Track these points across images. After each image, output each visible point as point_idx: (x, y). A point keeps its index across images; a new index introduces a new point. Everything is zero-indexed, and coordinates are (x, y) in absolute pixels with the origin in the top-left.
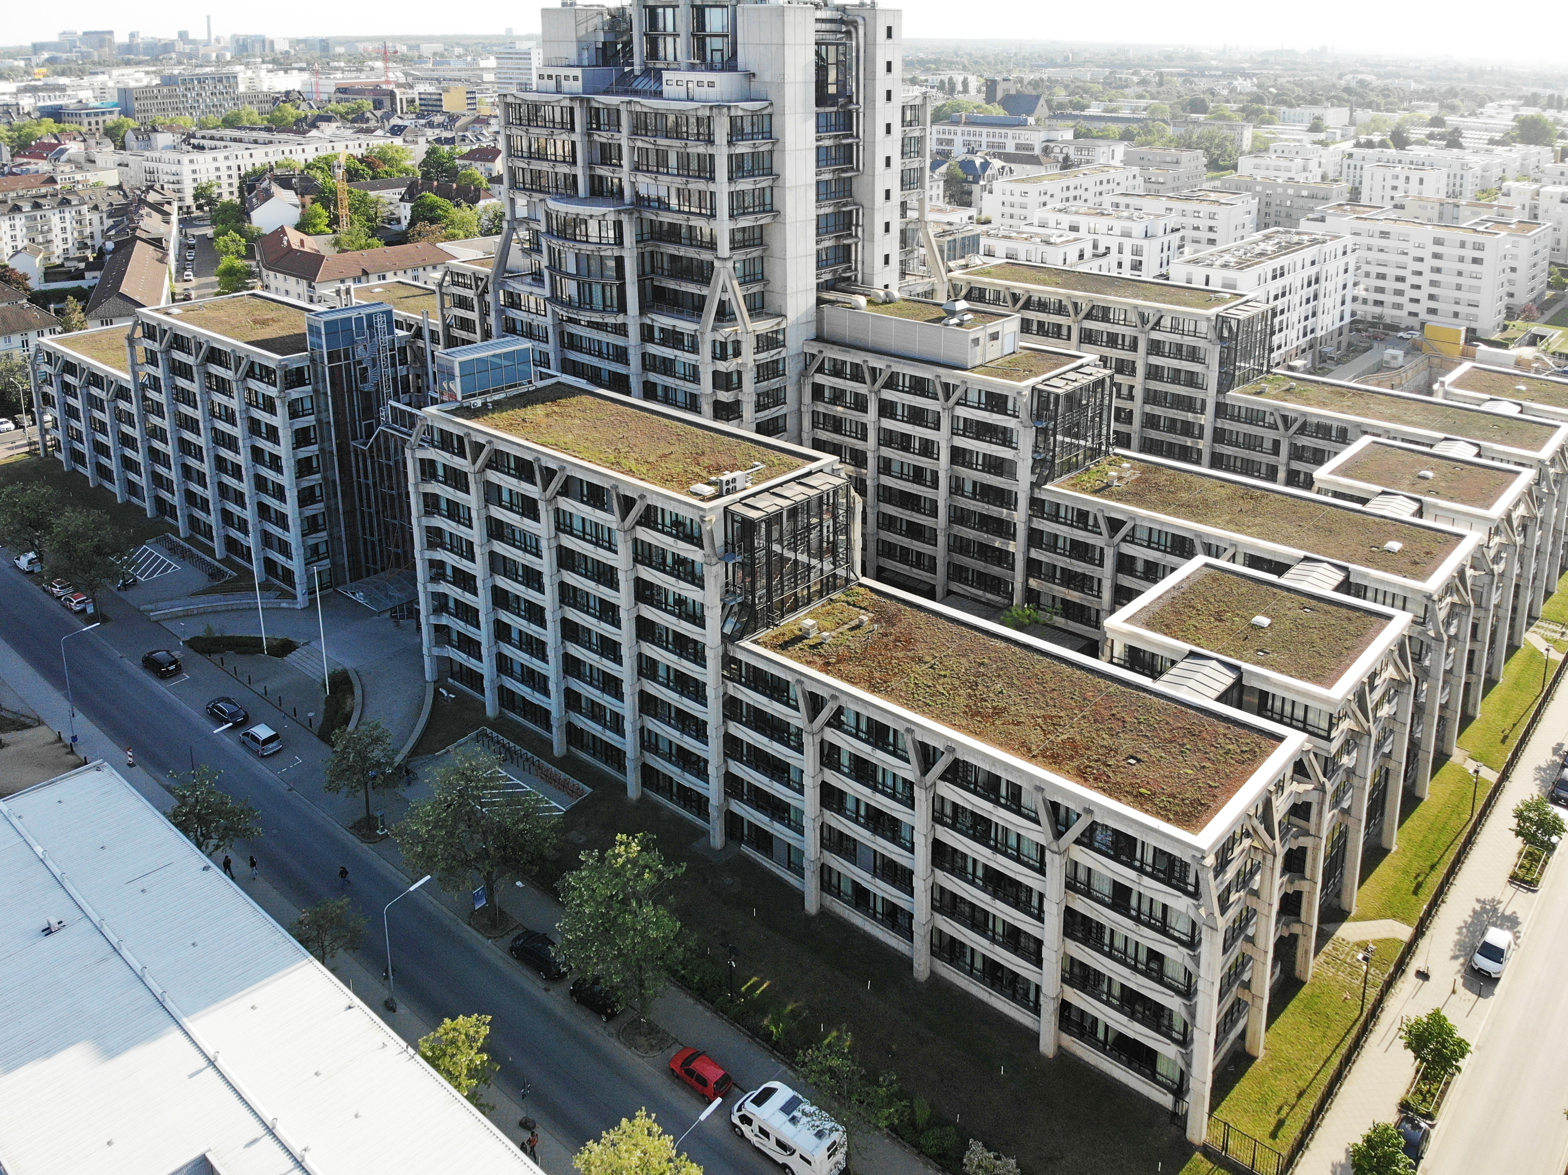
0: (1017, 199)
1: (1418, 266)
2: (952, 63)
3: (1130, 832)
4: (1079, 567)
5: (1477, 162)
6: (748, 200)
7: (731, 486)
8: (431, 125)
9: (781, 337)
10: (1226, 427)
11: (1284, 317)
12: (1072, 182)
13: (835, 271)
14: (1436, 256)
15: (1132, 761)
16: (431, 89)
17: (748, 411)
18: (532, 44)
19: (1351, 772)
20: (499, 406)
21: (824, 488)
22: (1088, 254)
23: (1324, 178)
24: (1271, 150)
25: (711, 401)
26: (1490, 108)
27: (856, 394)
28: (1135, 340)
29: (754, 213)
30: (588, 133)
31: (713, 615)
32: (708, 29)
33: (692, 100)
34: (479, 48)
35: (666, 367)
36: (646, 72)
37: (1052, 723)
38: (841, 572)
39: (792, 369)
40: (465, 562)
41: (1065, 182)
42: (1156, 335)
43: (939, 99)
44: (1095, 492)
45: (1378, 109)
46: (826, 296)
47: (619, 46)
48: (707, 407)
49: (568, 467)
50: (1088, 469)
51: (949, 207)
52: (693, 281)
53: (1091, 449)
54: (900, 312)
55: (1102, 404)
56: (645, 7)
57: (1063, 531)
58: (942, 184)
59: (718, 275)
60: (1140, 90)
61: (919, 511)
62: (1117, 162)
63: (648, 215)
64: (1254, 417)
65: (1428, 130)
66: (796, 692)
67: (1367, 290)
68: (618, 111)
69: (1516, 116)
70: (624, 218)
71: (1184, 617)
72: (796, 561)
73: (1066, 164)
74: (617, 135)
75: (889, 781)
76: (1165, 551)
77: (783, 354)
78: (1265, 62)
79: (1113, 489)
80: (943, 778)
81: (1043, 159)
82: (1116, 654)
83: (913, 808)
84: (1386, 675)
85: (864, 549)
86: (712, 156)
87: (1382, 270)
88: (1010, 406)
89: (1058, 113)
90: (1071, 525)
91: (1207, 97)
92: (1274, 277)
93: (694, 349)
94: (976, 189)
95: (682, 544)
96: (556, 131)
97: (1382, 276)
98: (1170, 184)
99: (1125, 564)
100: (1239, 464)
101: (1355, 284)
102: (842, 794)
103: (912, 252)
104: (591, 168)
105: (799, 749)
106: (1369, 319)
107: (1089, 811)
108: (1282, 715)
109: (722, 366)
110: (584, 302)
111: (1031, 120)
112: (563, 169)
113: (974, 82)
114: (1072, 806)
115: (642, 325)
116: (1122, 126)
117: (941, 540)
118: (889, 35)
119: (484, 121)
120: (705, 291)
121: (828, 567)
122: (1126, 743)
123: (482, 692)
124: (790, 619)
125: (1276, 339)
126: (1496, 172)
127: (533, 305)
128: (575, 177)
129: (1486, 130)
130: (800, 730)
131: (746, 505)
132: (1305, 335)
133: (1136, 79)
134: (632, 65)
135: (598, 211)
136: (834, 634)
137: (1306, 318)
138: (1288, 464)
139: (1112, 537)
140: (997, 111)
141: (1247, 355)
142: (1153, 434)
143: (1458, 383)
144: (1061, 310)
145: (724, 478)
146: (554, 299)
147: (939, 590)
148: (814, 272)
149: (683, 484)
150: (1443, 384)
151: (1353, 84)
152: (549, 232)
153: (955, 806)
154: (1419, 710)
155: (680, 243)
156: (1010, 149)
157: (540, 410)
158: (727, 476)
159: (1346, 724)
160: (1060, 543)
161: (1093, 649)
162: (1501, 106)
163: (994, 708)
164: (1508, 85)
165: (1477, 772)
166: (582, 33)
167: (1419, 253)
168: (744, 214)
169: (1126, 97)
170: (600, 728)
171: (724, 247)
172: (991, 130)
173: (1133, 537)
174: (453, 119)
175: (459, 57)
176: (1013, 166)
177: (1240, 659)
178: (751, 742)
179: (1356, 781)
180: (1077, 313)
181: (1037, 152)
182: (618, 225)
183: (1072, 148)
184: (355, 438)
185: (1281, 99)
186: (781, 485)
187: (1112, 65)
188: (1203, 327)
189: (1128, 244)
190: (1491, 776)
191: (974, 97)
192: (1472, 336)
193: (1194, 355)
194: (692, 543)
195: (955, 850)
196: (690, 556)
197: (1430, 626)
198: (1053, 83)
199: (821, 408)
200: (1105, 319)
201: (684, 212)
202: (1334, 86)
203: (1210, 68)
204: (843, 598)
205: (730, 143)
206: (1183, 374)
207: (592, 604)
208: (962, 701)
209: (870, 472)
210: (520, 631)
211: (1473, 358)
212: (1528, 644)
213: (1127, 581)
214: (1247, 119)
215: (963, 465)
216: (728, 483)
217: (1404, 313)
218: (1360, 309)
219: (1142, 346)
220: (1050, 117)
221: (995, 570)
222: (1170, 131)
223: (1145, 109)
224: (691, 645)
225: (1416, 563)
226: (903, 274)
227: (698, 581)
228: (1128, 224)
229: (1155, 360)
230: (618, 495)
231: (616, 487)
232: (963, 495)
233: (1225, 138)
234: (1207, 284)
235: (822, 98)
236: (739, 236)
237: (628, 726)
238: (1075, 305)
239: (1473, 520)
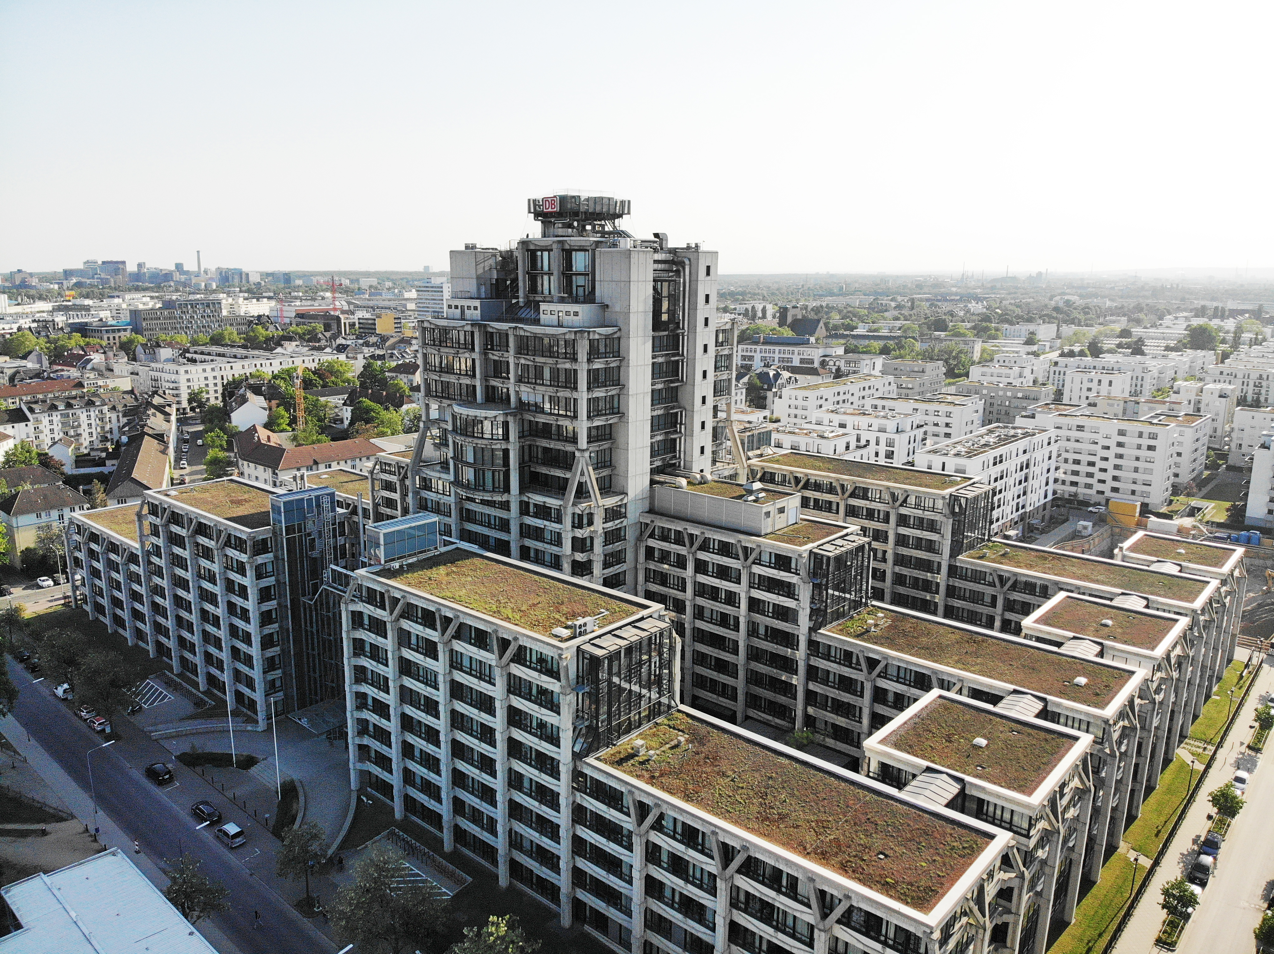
0: (800, 403)
1: (1105, 453)
2: (755, 294)
3: (878, 913)
4: (846, 697)
5: (1154, 365)
6: (601, 404)
7: (583, 628)
8: (367, 344)
9: (623, 510)
10: (957, 584)
11: (1001, 496)
12: (842, 389)
13: (664, 459)
14: (1120, 445)
15: (882, 856)
16: (368, 316)
17: (597, 569)
18: (444, 279)
19: (1044, 862)
20: (412, 568)
21: (653, 630)
22: (853, 445)
23: (1035, 382)
24: (995, 360)
25: (569, 561)
26: (1168, 320)
27: (678, 554)
28: (887, 514)
29: (606, 414)
30: (485, 352)
31: (566, 737)
32: (574, 269)
33: (562, 326)
34: (404, 283)
35: (538, 534)
36: (528, 303)
37: (822, 826)
38: (664, 700)
39: (631, 535)
40: (382, 694)
41: (836, 389)
42: (903, 511)
43: (744, 324)
44: (858, 636)
45: (1079, 325)
46: (657, 478)
47: (508, 282)
48: (567, 566)
49: (461, 615)
50: (852, 617)
51: (749, 409)
52: (559, 467)
53: (854, 601)
54: (711, 491)
55: (862, 565)
56: (528, 250)
57: (833, 667)
58: (744, 391)
59: (578, 463)
60: (896, 313)
61: (724, 650)
62: (876, 372)
63: (528, 417)
64: (978, 576)
65: (1117, 341)
66: (628, 801)
67: (1065, 473)
68: (507, 335)
69: (1189, 326)
70: (510, 419)
71: (923, 739)
72: (630, 691)
73: (838, 374)
74: (506, 355)
75: (698, 875)
76: (909, 685)
77: (625, 524)
78: (993, 288)
79: (871, 634)
80: (739, 871)
81: (821, 371)
82: (872, 769)
83: (715, 896)
84: (1072, 785)
85: (682, 680)
86: (575, 371)
87: (1077, 457)
88: (793, 566)
89: (833, 334)
90: (839, 663)
91: (948, 318)
92: (995, 464)
93: (559, 520)
94: (769, 394)
95: (544, 678)
96: (461, 351)
97: (1077, 462)
98: (917, 389)
99: (879, 695)
100: (965, 615)
101: (1057, 469)
102: (661, 884)
103: (721, 444)
104: (486, 380)
105: (630, 848)
106: (1066, 496)
107: (848, 897)
108: (994, 818)
109: (579, 533)
110: (479, 485)
111: (812, 340)
112: (466, 381)
113: (771, 310)
114: (835, 893)
115: (521, 502)
116: (881, 343)
117: (741, 674)
118: (708, 274)
119: (407, 341)
120: (568, 475)
121: (654, 696)
122: (878, 842)
123: (392, 799)
124: (624, 739)
125: (995, 514)
126: (1170, 374)
127: (440, 487)
128: (474, 387)
129: (1164, 339)
130: (631, 832)
131: (593, 644)
132: (1017, 510)
133: (893, 304)
134: (517, 297)
135: (491, 413)
136: (658, 752)
137: (1019, 497)
138: (1003, 615)
139: (870, 673)
140: (787, 333)
141: (972, 528)
142: (901, 590)
143: (1133, 549)
144: (831, 490)
145: (578, 623)
146: (457, 482)
147: (739, 716)
148: (649, 459)
149: (547, 628)
150: (1121, 549)
151: (1061, 304)
152: (455, 430)
153: (747, 894)
154: (1096, 811)
155: (551, 438)
156: (796, 363)
157: (442, 570)
158: (580, 621)
159: (1041, 825)
160: (831, 678)
161: (854, 765)
162: (1176, 318)
163: (779, 814)
164: (1183, 299)
165: (1136, 859)
166: (480, 271)
167: (1107, 443)
168: (598, 415)
169: (885, 319)
170: (478, 829)
171: (583, 442)
172: (782, 348)
173: (886, 673)
174: (384, 339)
175: (389, 289)
176: (798, 376)
177: (964, 773)
178: (593, 842)
179: (1047, 870)
180: (843, 493)
181: (816, 365)
182: (506, 425)
183: (843, 361)
184: (303, 595)
185: (1005, 319)
186: (620, 628)
187: (876, 293)
188: (940, 504)
189: (883, 437)
190: (1146, 863)
191: (770, 322)
192: (1146, 510)
193: (932, 526)
194: (552, 676)
195: (746, 930)
196: (550, 687)
197: (1106, 745)
198: (830, 308)
199: (652, 566)
200: (865, 497)
201: (554, 414)
202: (1046, 306)
203: (952, 294)
204: (666, 722)
205: (589, 361)
206: (924, 542)
207: (475, 728)
208: (755, 809)
209: (687, 617)
210: (421, 750)
211: (1145, 528)
212: (1179, 758)
213: (881, 710)
214: (977, 335)
215: (758, 613)
216: (580, 627)
217: (1093, 492)
218: (1059, 487)
219: (893, 519)
220: (827, 337)
221: (782, 699)
222: (918, 346)
223: (899, 329)
224: (549, 762)
225: (1097, 694)
226: (714, 462)
227: (555, 708)
228: (884, 421)
229: (903, 531)
230: (497, 638)
231: (496, 631)
232: (758, 637)
233: (961, 352)
234: (943, 470)
235: (657, 324)
236: (594, 433)
237: (500, 828)
238: (842, 486)
239: (1141, 659)
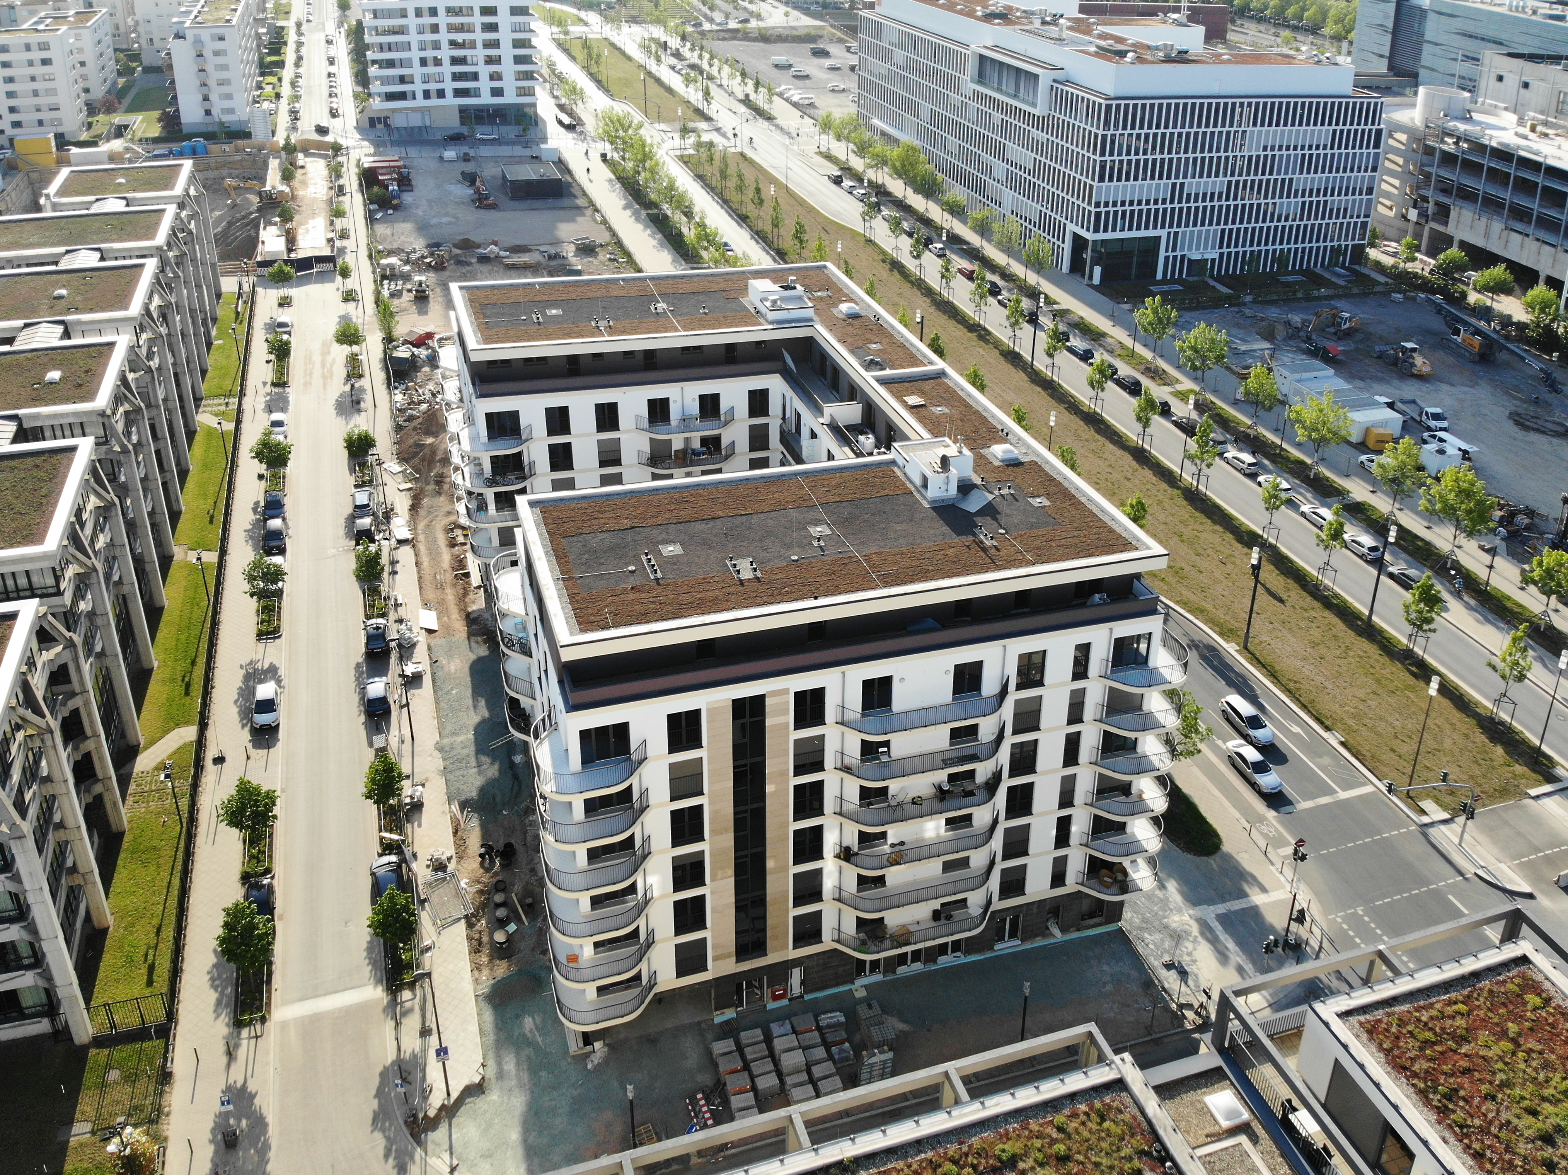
19: (91, 615)
84: (90, 507)
143: (63, 192)
150: (48, 196)
154: (131, 526)
159: (71, 571)
165: (199, 559)
179: (99, 621)
190: (210, 557)
192: (62, 141)
197: (113, 442)
211: (69, 163)
212: (202, 425)
225: (79, 386)
239: (118, 324)
